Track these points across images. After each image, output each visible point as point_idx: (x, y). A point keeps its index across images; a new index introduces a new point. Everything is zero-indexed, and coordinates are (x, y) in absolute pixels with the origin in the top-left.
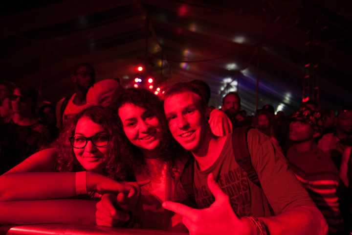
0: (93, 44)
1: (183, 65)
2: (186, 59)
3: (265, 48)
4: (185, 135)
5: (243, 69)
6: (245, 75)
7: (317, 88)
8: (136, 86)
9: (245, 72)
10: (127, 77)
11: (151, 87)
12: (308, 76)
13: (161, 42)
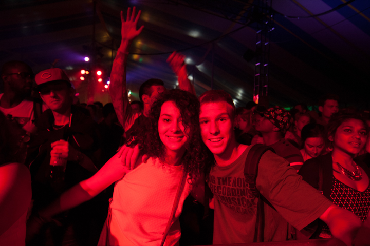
0: (25, 27)
1: (135, 57)
2: (139, 51)
3: (219, 44)
4: (214, 140)
5: (198, 64)
6: (200, 70)
7: (266, 86)
8: (82, 79)
9: (200, 67)
10: (71, 68)
11: (100, 80)
12: (258, 75)
13: (111, 30)
